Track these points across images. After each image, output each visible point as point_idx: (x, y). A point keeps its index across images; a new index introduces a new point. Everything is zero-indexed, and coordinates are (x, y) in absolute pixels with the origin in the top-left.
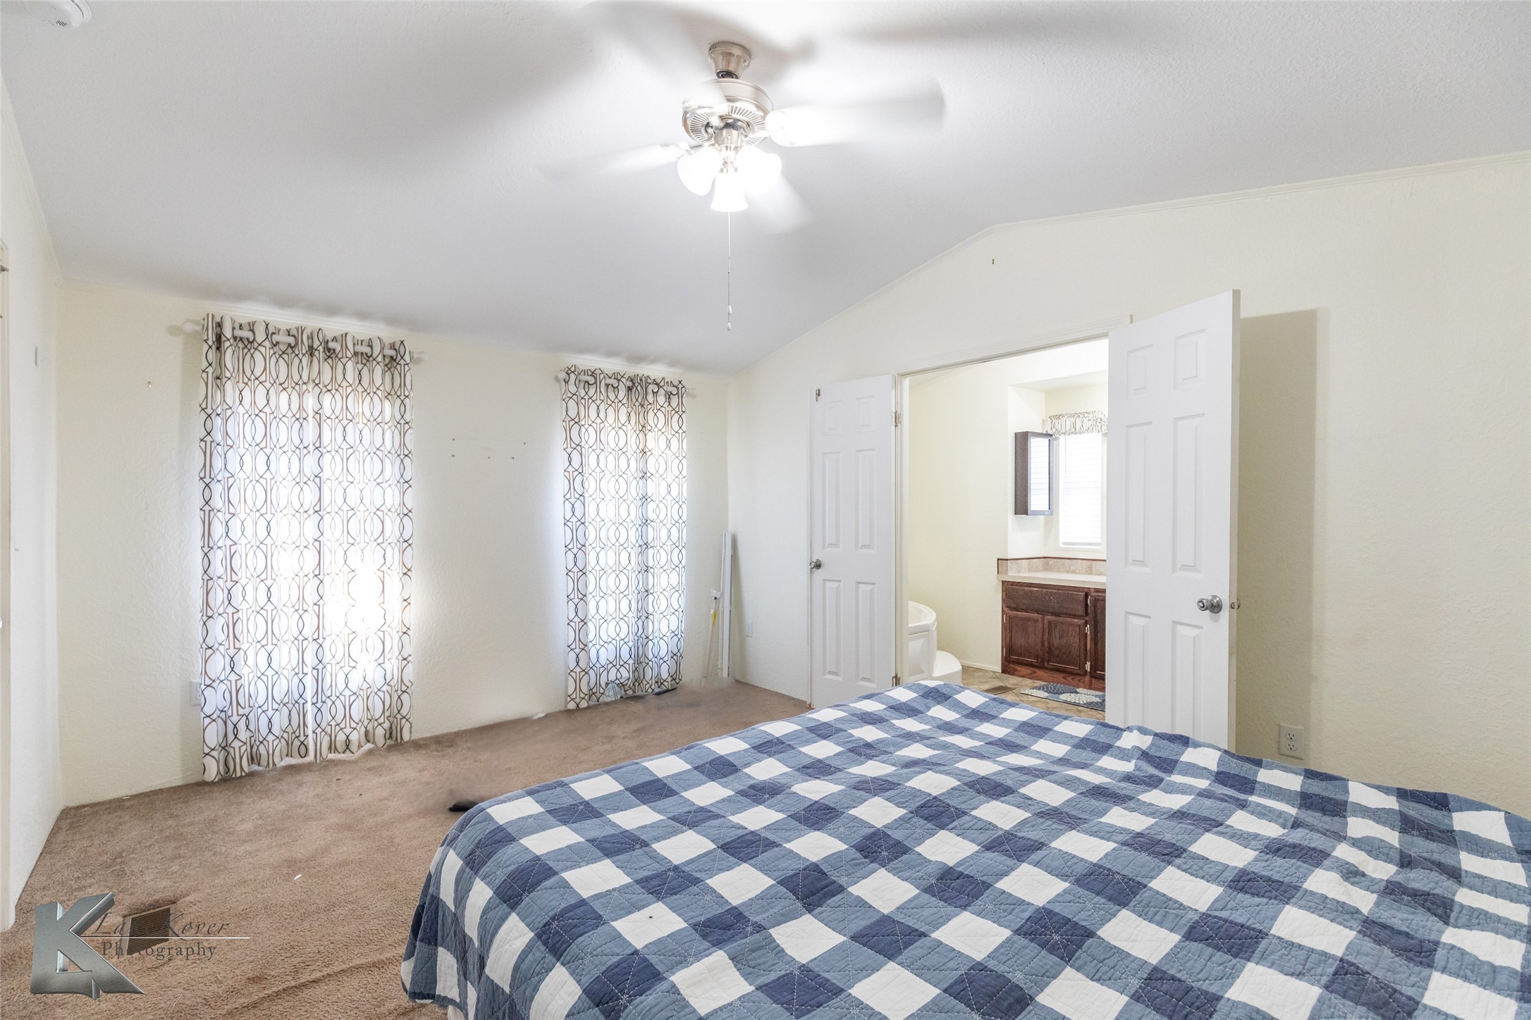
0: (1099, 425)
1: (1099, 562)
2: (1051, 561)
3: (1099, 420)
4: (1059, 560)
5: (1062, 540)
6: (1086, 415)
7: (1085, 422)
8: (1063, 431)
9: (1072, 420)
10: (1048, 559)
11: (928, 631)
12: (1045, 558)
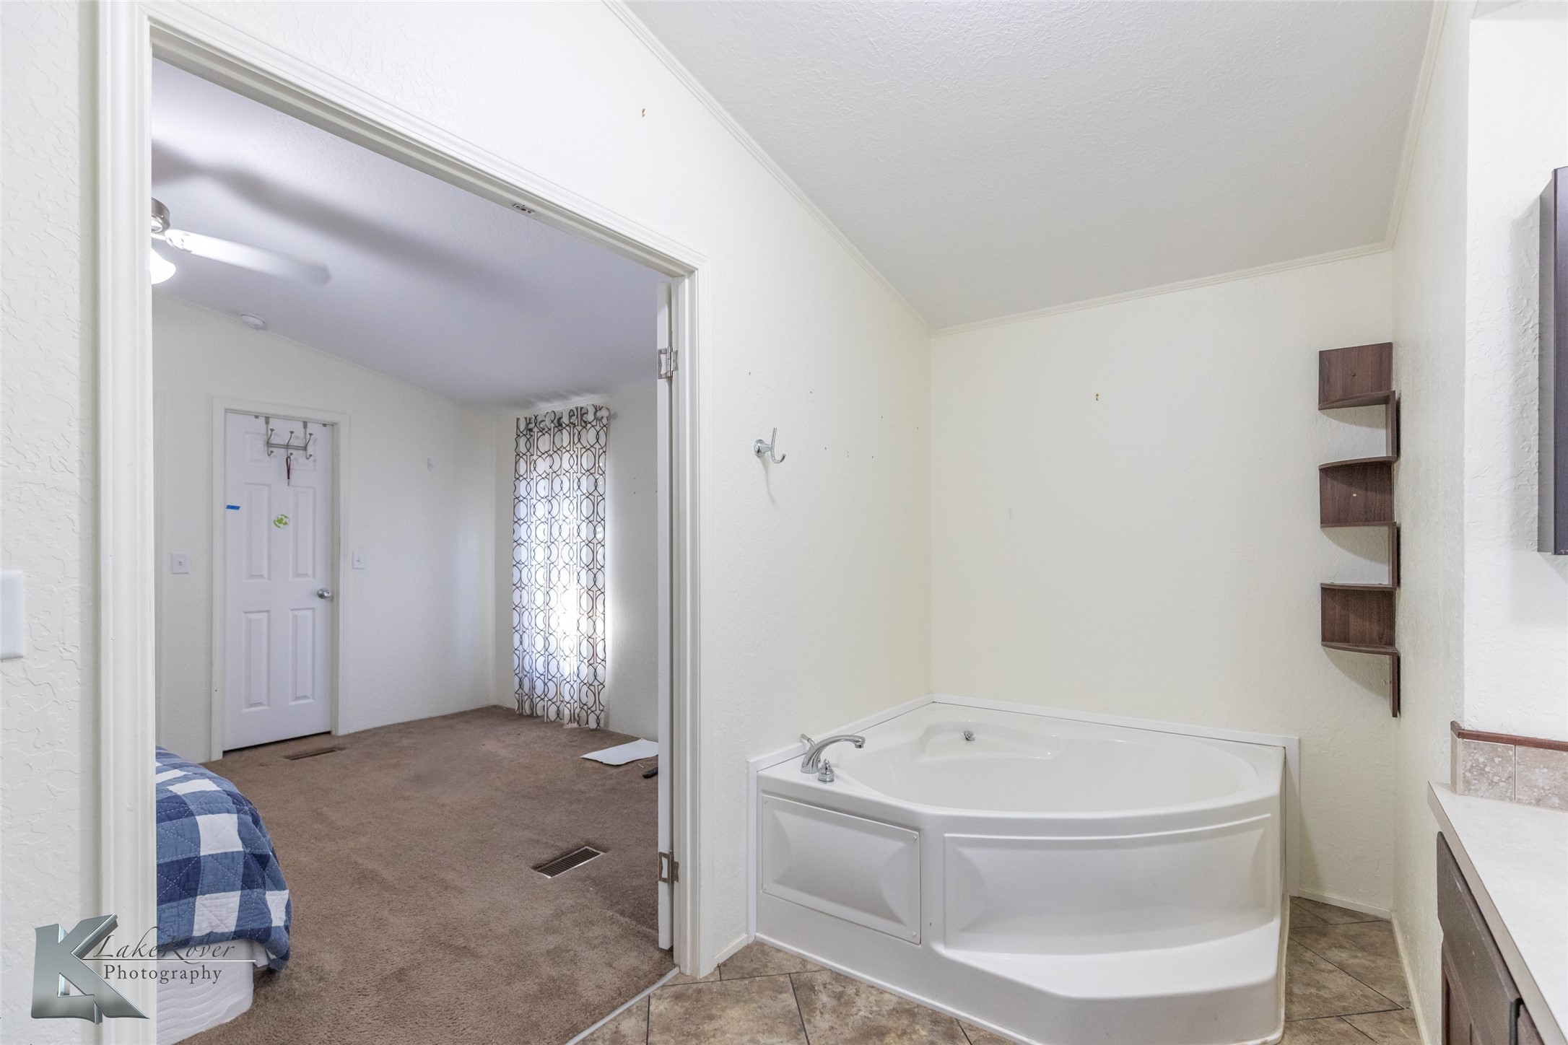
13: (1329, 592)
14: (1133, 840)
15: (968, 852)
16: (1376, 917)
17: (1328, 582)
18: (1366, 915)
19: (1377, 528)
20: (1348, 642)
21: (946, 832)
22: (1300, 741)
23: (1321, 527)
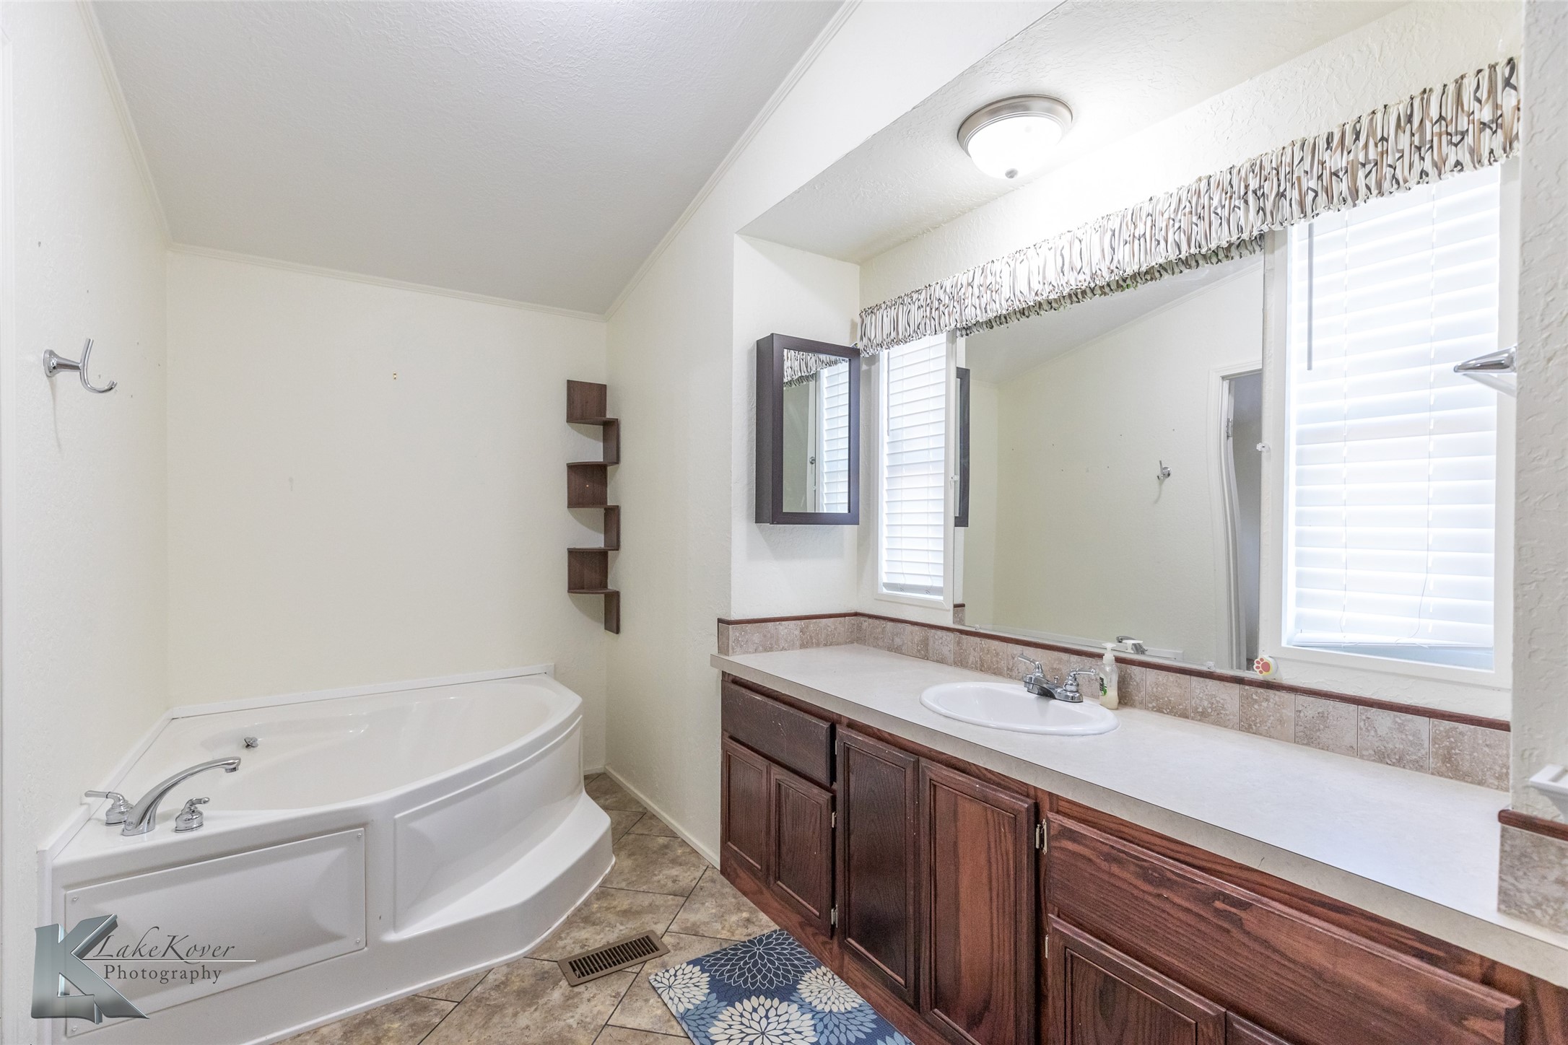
0: (935, 314)
1: (939, 633)
2: (866, 623)
3: (936, 304)
4: (877, 622)
5: (884, 578)
6: (915, 296)
7: (912, 312)
8: (879, 340)
9: (893, 312)
10: (862, 619)
11: (364, 825)
12: (856, 614)
13: (573, 553)
14: (531, 760)
15: (416, 825)
16: (597, 774)
17: (572, 547)
18: (592, 775)
19: (598, 509)
20: (583, 588)
21: (395, 814)
22: (555, 665)
23: (568, 507)
